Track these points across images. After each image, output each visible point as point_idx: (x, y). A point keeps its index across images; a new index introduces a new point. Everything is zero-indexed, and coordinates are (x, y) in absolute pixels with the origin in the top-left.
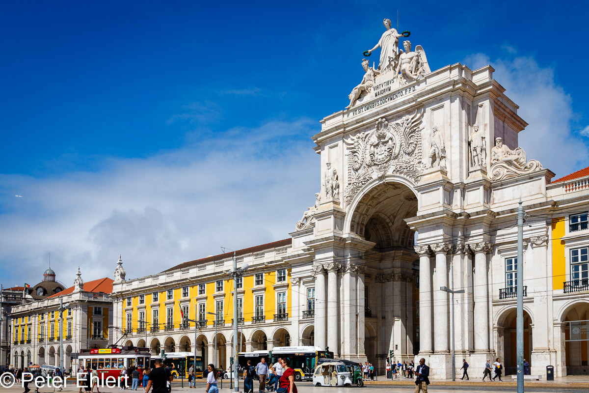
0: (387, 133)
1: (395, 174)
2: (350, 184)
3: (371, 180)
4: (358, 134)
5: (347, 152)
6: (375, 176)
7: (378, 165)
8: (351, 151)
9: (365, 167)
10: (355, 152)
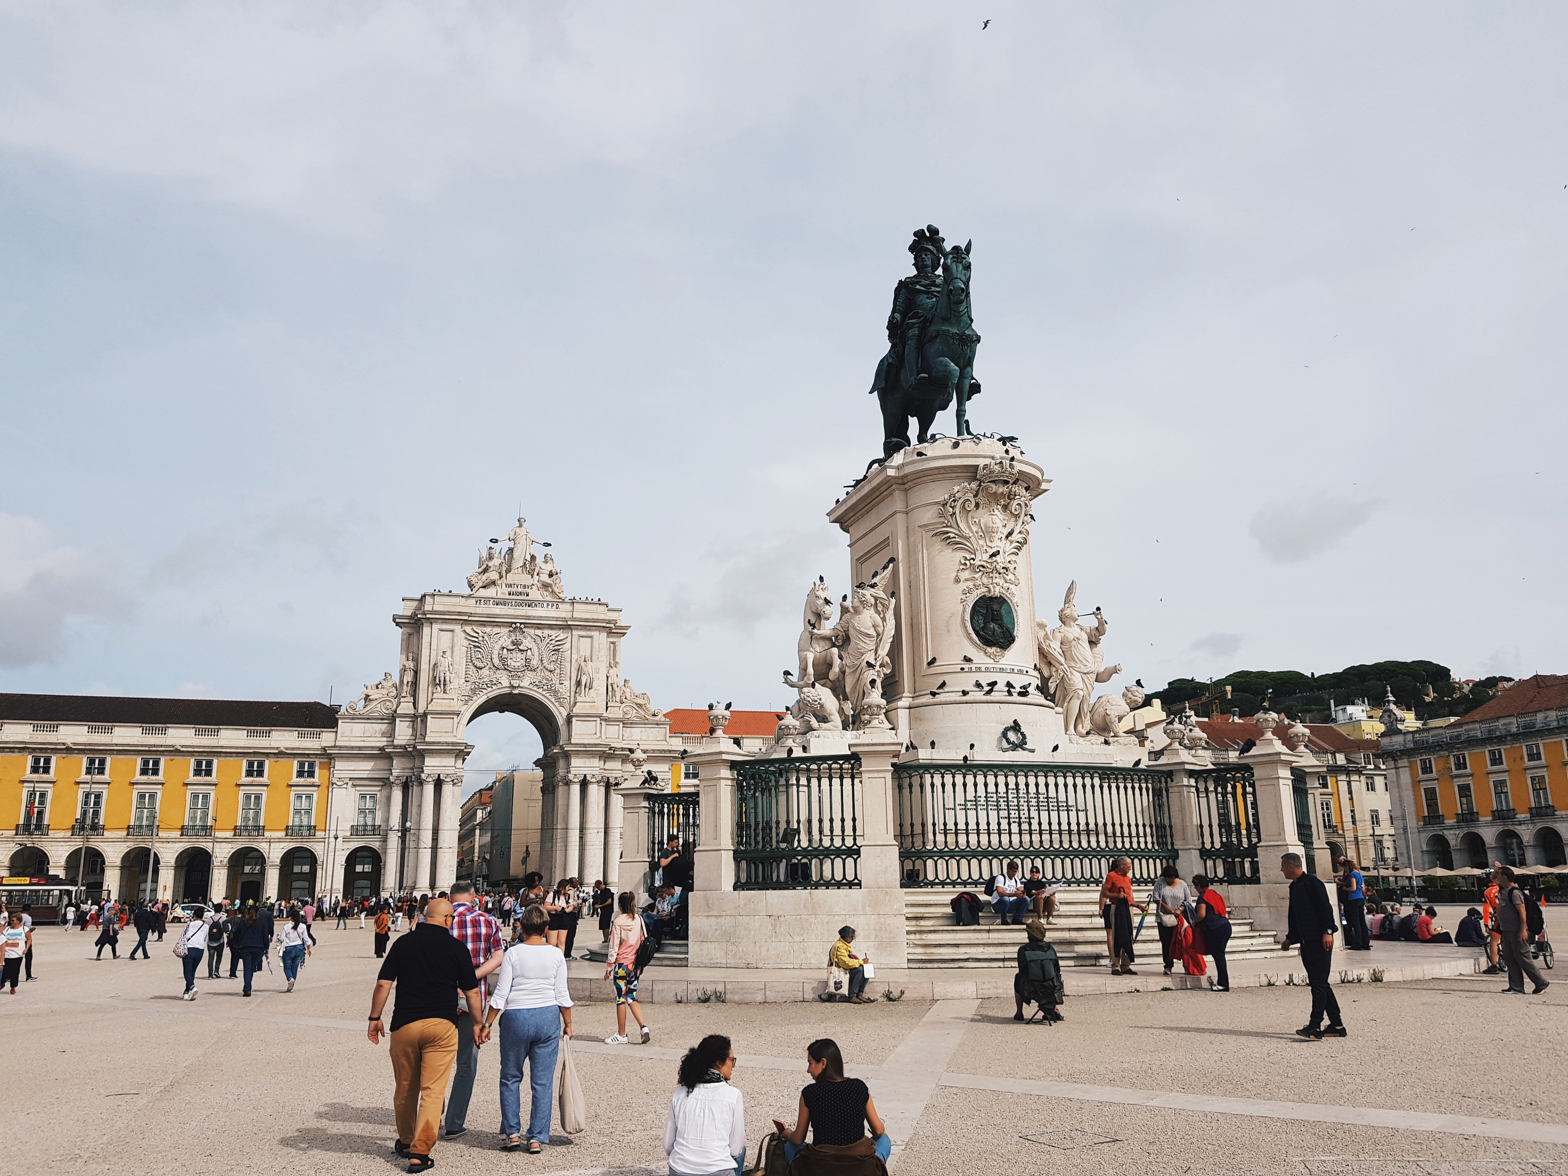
0: (524, 641)
1: (531, 686)
2: (467, 681)
3: (499, 686)
4: (485, 629)
5: (466, 643)
6: (505, 683)
7: (510, 672)
8: (474, 644)
9: (490, 668)
10: (478, 647)
